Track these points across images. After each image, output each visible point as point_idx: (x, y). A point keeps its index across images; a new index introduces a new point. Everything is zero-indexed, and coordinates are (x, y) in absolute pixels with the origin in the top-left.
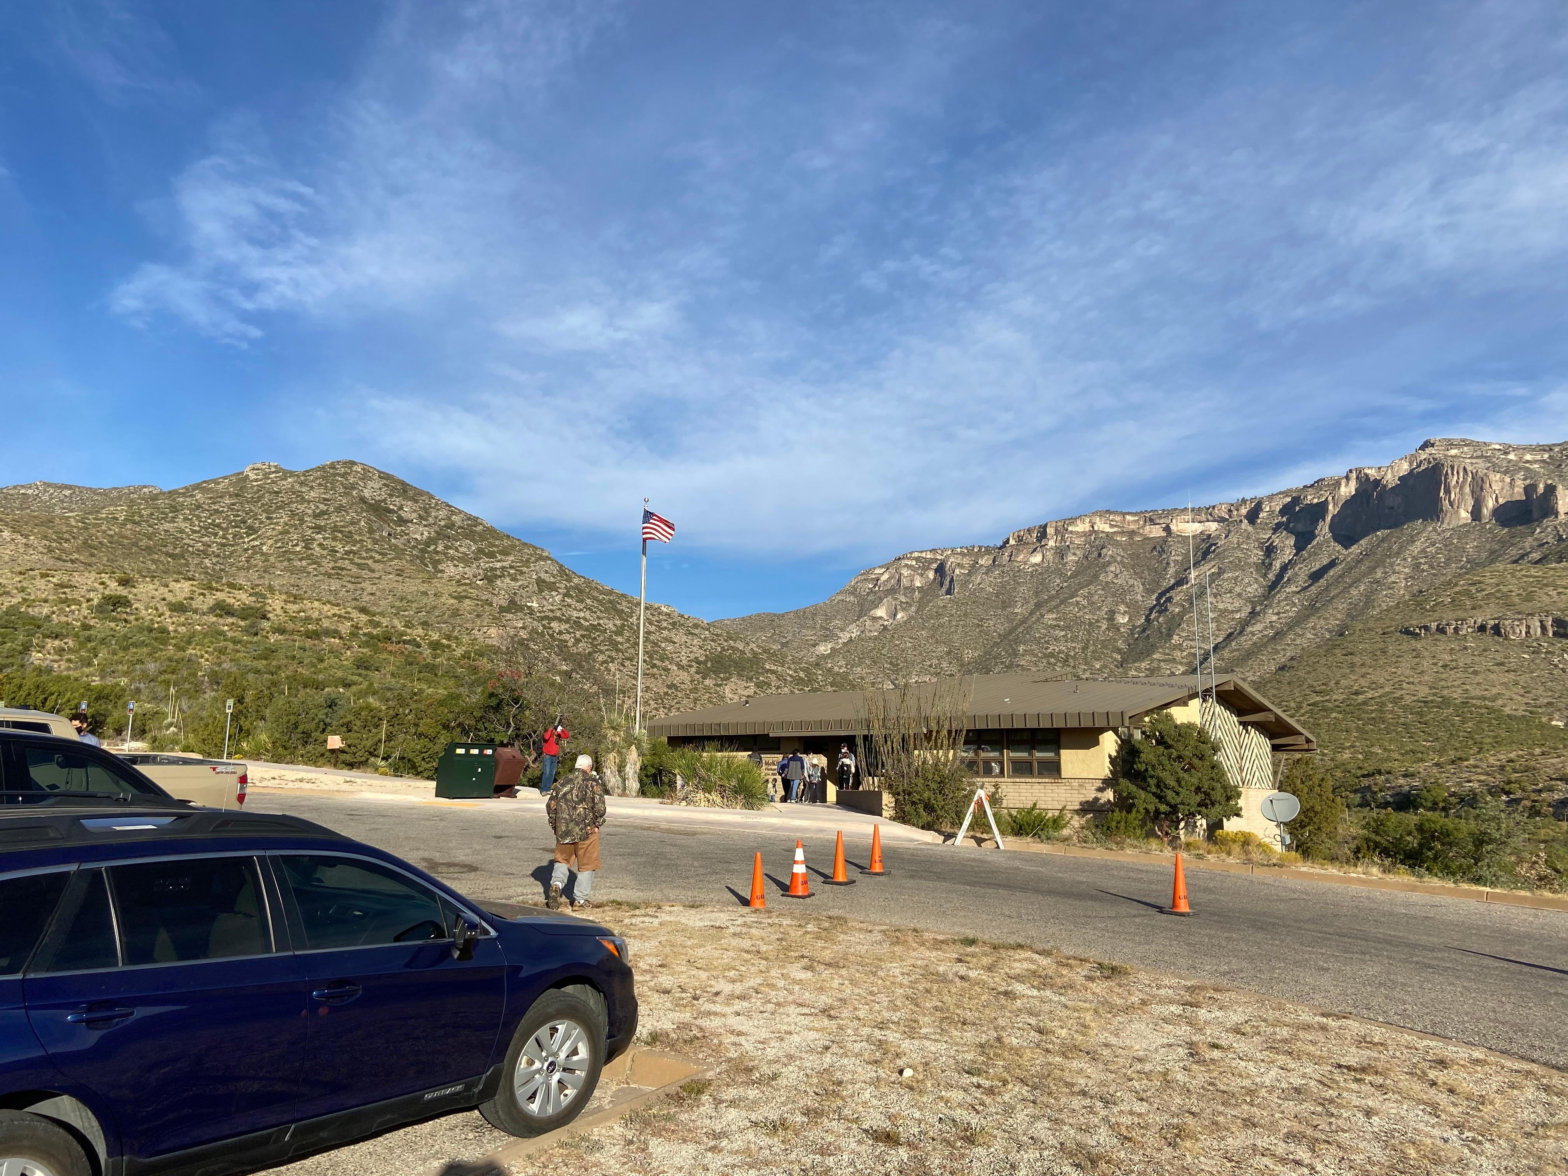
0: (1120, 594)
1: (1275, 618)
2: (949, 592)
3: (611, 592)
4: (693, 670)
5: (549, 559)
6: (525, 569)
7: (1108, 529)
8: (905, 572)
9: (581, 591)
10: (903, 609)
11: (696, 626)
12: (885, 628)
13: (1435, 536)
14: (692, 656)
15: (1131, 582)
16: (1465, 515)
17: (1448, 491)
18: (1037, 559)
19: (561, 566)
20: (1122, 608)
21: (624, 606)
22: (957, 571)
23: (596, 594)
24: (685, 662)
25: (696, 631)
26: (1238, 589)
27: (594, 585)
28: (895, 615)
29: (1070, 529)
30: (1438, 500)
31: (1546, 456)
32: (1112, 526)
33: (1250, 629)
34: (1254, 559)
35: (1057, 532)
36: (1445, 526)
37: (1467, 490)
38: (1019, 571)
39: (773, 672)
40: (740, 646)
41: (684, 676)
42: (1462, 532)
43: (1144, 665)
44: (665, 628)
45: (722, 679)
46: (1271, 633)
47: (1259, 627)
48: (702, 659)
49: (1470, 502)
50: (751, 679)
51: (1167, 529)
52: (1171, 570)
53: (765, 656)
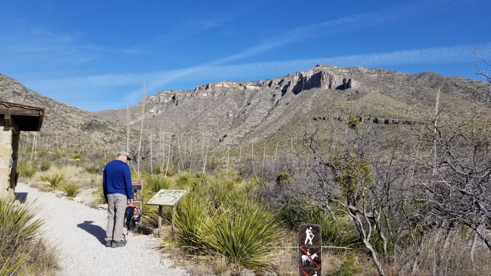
0: (231, 107)
1: (275, 116)
2: (176, 105)
3: (46, 98)
4: (79, 128)
5: (18, 83)
6: (7, 87)
7: (227, 86)
8: (161, 97)
9: (32, 97)
10: (161, 110)
11: (81, 112)
12: (154, 116)
13: (319, 93)
14: (79, 123)
15: (234, 103)
16: (327, 87)
17: (323, 80)
18: (205, 95)
19: (24, 87)
20: (231, 112)
21: (51, 103)
22: (179, 98)
23: (39, 98)
24: (76, 125)
25: (81, 114)
26: (265, 107)
27: (38, 95)
28: (158, 112)
29: (216, 86)
30: (320, 82)
31: (348, 71)
32: (229, 86)
33: (268, 119)
34: (269, 98)
35: (212, 86)
36: (322, 90)
37: (328, 79)
38: (200, 99)
39: (111, 129)
40: (99, 120)
41: (75, 130)
42: (326, 92)
43: (237, 129)
44: (68, 112)
45: (91, 132)
46: (273, 120)
47: (270, 118)
48: (83, 124)
49: (329, 83)
50: (102, 132)
51: (245, 88)
52: (246, 101)
53: (108, 124)
